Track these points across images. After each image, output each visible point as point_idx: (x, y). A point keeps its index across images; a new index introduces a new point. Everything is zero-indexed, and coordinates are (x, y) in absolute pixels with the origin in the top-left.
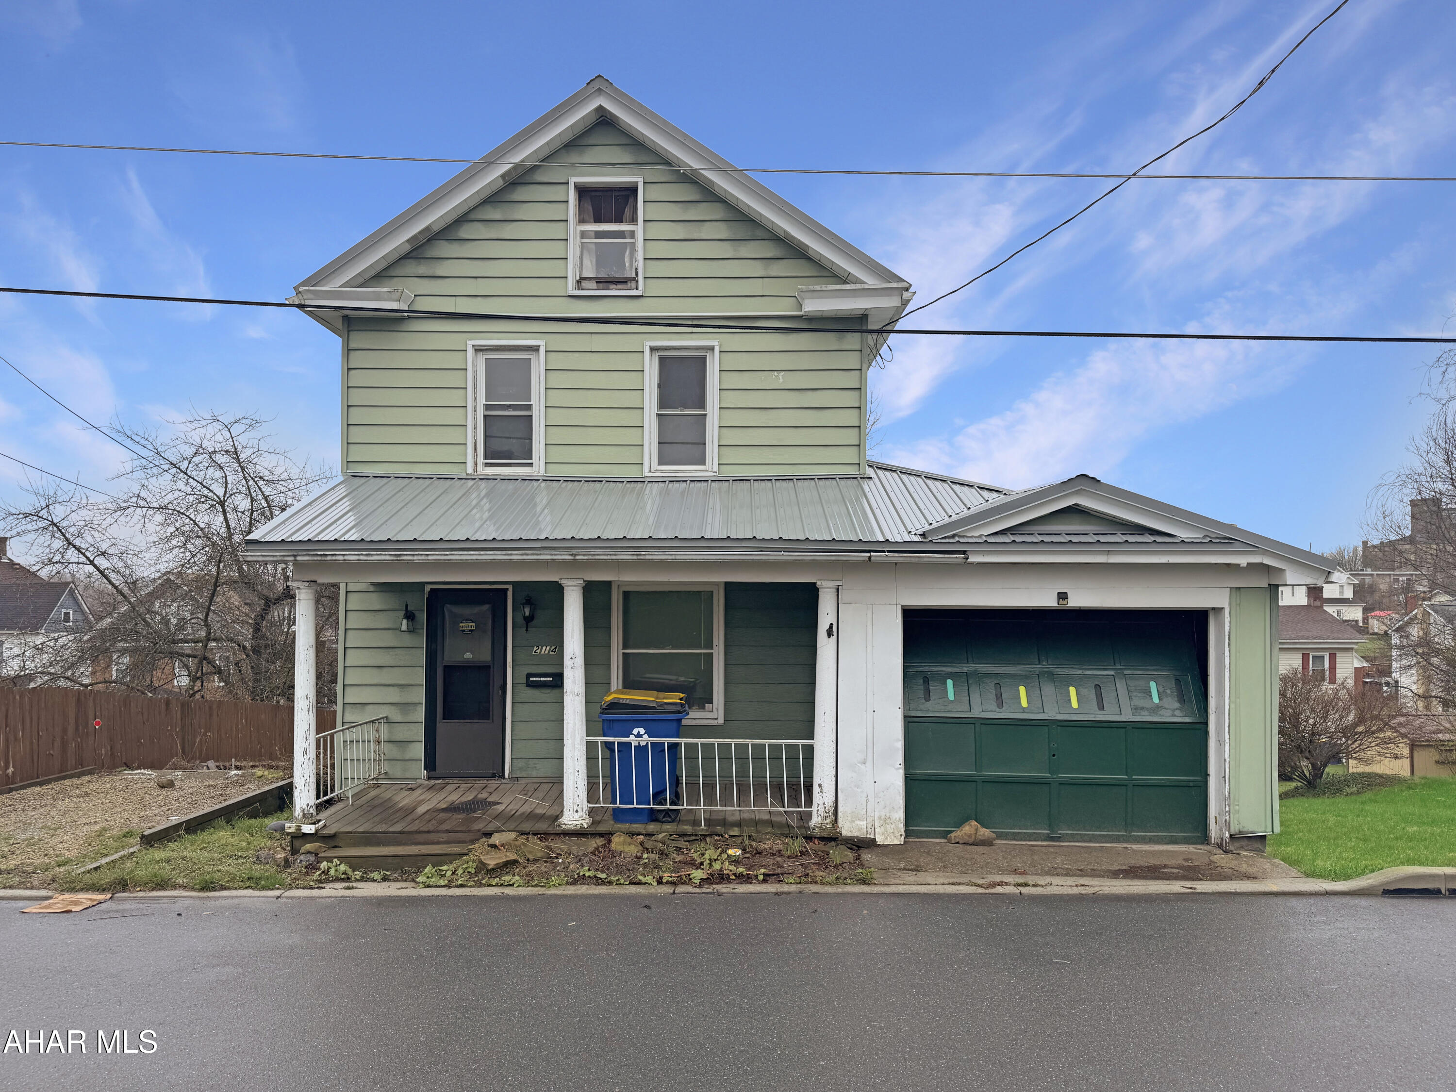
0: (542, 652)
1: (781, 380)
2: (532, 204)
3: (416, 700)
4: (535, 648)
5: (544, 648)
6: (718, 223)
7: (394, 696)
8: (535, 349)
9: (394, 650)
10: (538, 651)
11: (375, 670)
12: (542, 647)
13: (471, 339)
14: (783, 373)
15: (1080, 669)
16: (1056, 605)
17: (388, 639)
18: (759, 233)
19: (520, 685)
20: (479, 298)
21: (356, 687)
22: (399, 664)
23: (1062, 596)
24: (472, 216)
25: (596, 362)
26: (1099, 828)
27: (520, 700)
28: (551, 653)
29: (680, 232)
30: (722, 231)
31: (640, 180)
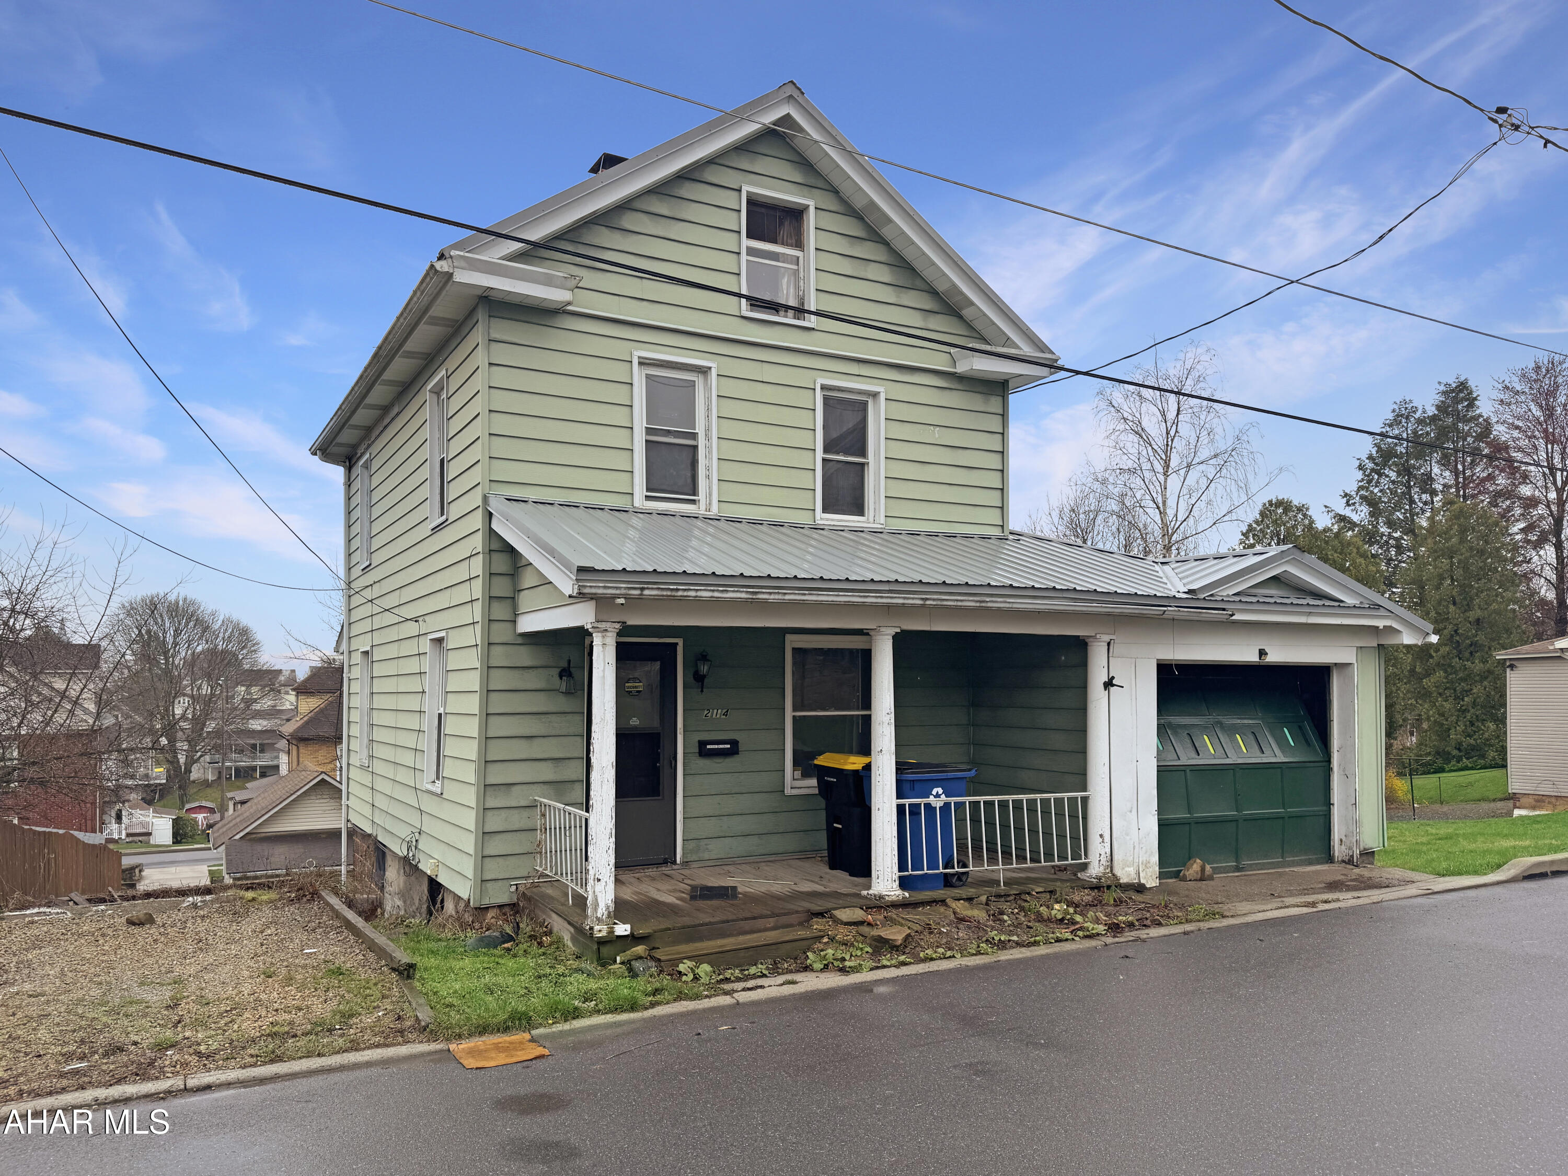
0: (714, 716)
1: (937, 436)
2: (701, 205)
3: (574, 777)
4: (706, 712)
5: (715, 711)
6: (882, 265)
7: (547, 772)
8: (704, 371)
9: (547, 716)
10: (709, 715)
11: (523, 742)
12: (713, 710)
13: (637, 349)
14: (938, 429)
15: (1238, 718)
16: (1258, 660)
17: (540, 703)
18: (918, 283)
19: (690, 755)
20: (645, 303)
21: (499, 764)
22: (553, 733)
23: (1262, 653)
24: (637, 204)
25: (768, 393)
26: (1266, 857)
27: (692, 772)
28: (723, 717)
29: (846, 267)
30: (884, 274)
31: (811, 203)
